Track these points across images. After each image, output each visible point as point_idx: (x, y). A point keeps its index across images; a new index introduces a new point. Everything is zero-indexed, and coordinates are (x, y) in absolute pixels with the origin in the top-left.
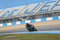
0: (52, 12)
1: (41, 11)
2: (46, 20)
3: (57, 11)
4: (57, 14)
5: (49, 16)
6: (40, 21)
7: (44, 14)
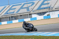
0: (18, 15)
1: (7, 14)
2: (12, 22)
3: (23, 14)
4: (22, 17)
5: (15, 18)
6: (6, 23)
7: (10, 17)
